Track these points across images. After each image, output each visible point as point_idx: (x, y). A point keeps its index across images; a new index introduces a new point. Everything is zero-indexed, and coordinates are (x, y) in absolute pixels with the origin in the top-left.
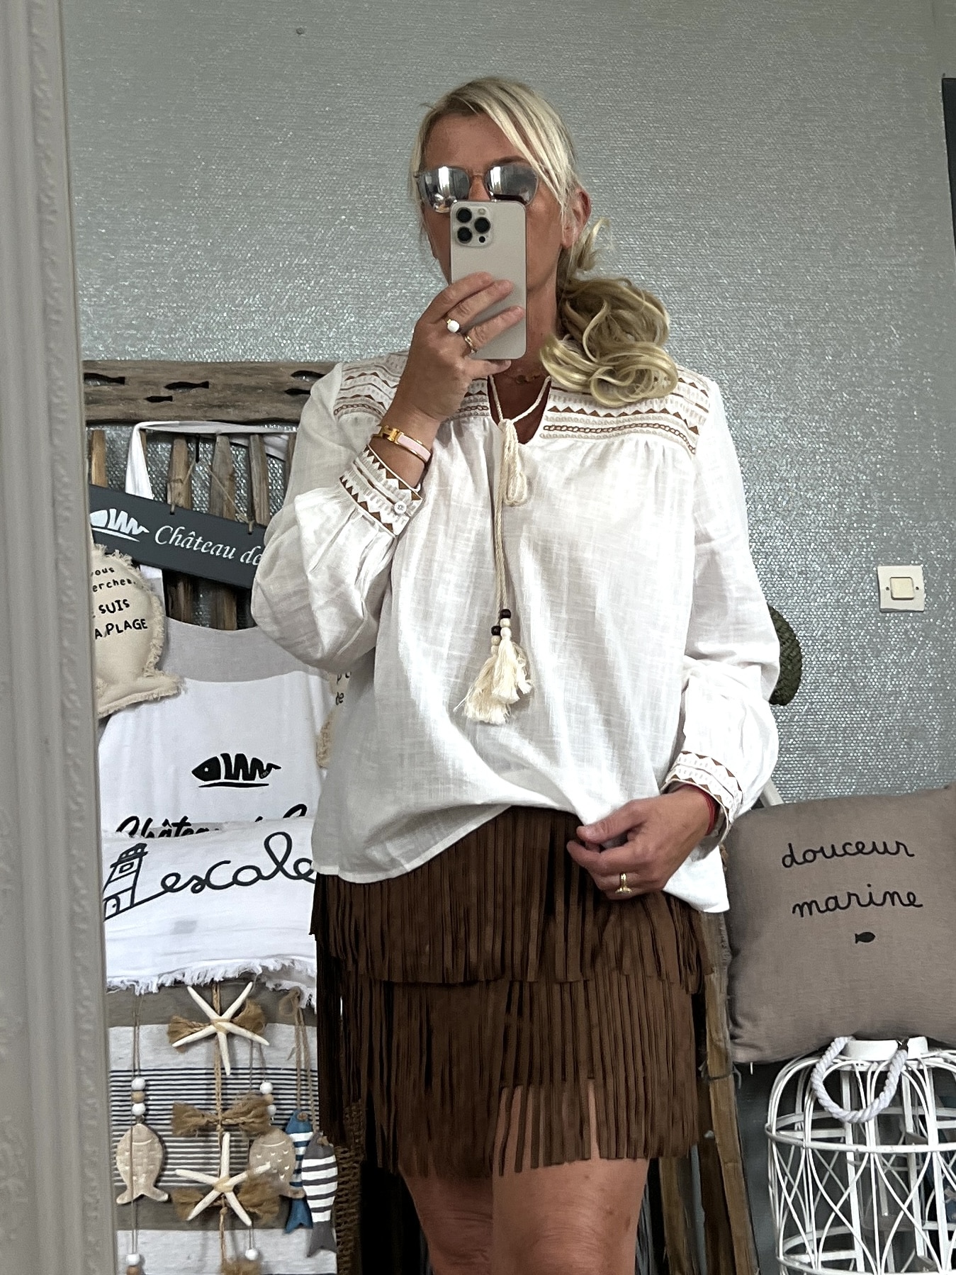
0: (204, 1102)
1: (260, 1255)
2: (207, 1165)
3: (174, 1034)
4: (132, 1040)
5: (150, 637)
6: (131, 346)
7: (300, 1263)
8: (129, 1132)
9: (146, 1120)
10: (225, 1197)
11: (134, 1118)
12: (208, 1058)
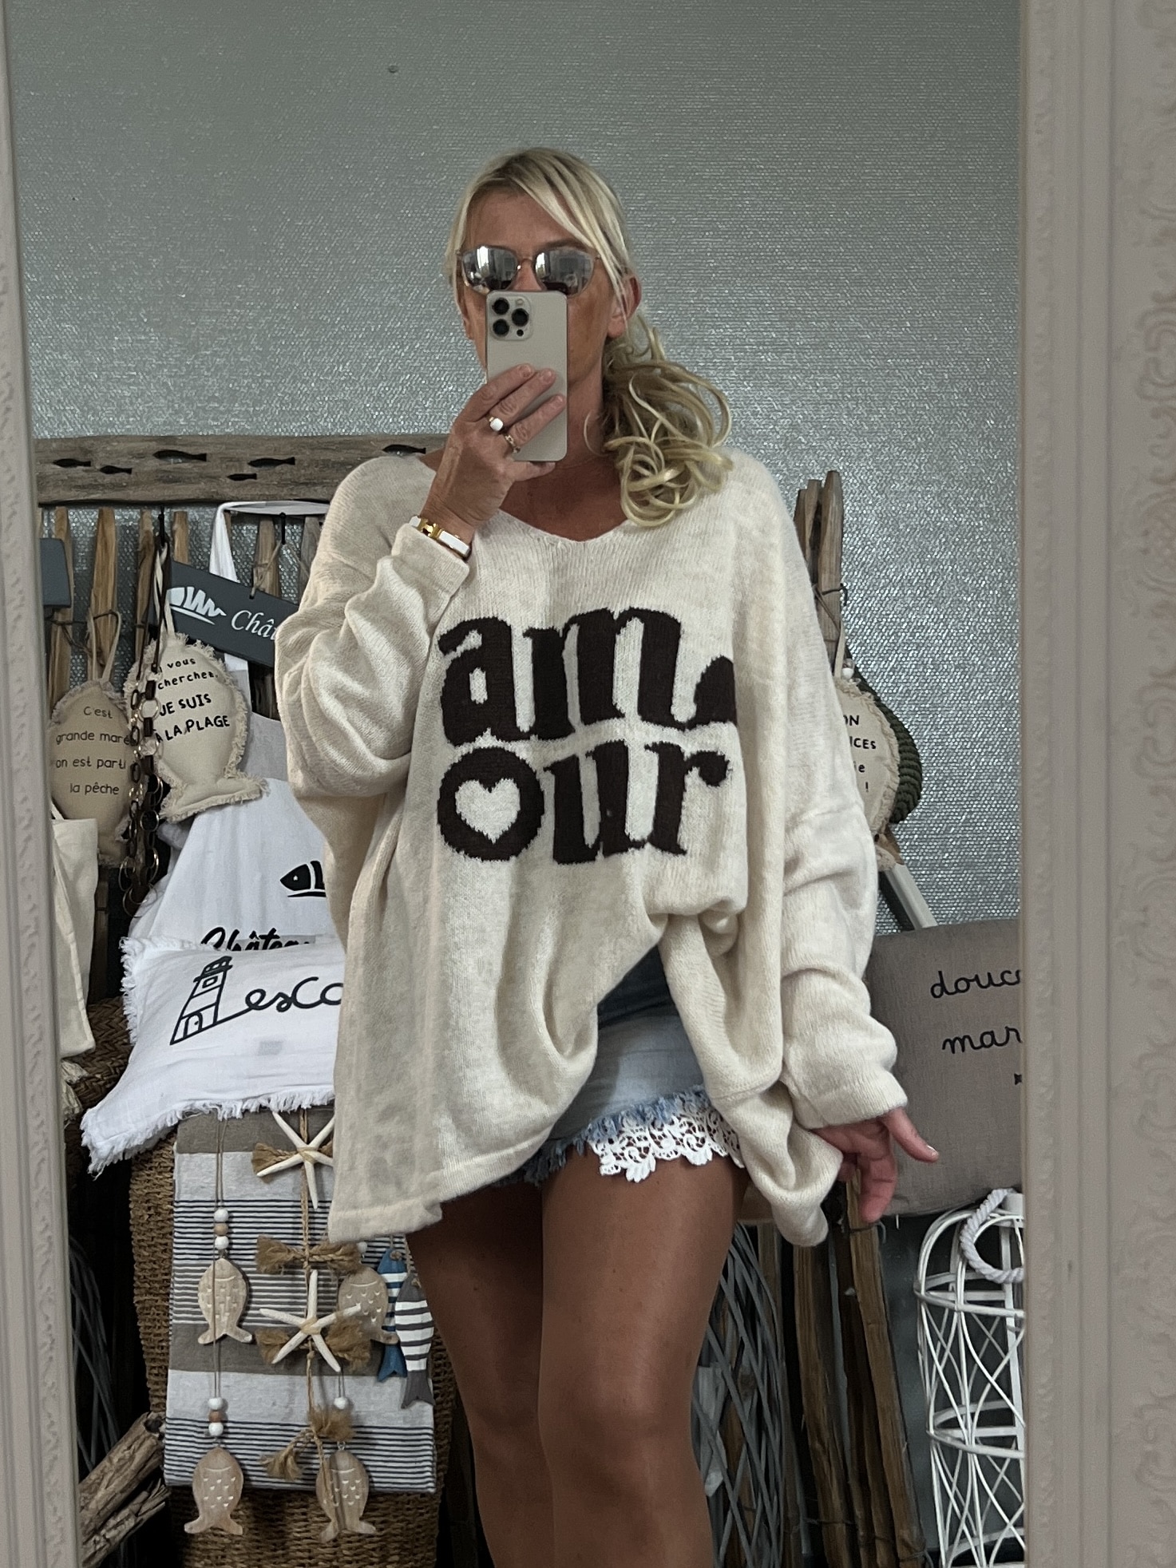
0: (290, 1236)
1: (350, 1405)
2: (295, 1305)
3: (258, 1163)
4: (215, 1167)
5: (232, 735)
6: (213, 419)
7: (393, 1415)
8: (211, 1267)
9: (229, 1254)
10: (312, 1340)
11: (216, 1252)
12: (293, 1189)
